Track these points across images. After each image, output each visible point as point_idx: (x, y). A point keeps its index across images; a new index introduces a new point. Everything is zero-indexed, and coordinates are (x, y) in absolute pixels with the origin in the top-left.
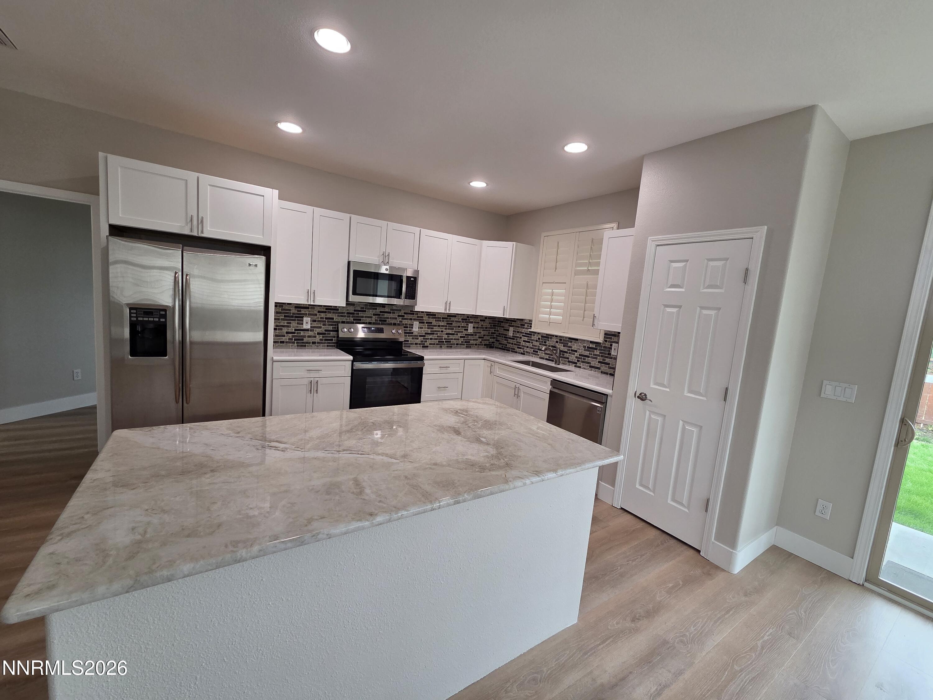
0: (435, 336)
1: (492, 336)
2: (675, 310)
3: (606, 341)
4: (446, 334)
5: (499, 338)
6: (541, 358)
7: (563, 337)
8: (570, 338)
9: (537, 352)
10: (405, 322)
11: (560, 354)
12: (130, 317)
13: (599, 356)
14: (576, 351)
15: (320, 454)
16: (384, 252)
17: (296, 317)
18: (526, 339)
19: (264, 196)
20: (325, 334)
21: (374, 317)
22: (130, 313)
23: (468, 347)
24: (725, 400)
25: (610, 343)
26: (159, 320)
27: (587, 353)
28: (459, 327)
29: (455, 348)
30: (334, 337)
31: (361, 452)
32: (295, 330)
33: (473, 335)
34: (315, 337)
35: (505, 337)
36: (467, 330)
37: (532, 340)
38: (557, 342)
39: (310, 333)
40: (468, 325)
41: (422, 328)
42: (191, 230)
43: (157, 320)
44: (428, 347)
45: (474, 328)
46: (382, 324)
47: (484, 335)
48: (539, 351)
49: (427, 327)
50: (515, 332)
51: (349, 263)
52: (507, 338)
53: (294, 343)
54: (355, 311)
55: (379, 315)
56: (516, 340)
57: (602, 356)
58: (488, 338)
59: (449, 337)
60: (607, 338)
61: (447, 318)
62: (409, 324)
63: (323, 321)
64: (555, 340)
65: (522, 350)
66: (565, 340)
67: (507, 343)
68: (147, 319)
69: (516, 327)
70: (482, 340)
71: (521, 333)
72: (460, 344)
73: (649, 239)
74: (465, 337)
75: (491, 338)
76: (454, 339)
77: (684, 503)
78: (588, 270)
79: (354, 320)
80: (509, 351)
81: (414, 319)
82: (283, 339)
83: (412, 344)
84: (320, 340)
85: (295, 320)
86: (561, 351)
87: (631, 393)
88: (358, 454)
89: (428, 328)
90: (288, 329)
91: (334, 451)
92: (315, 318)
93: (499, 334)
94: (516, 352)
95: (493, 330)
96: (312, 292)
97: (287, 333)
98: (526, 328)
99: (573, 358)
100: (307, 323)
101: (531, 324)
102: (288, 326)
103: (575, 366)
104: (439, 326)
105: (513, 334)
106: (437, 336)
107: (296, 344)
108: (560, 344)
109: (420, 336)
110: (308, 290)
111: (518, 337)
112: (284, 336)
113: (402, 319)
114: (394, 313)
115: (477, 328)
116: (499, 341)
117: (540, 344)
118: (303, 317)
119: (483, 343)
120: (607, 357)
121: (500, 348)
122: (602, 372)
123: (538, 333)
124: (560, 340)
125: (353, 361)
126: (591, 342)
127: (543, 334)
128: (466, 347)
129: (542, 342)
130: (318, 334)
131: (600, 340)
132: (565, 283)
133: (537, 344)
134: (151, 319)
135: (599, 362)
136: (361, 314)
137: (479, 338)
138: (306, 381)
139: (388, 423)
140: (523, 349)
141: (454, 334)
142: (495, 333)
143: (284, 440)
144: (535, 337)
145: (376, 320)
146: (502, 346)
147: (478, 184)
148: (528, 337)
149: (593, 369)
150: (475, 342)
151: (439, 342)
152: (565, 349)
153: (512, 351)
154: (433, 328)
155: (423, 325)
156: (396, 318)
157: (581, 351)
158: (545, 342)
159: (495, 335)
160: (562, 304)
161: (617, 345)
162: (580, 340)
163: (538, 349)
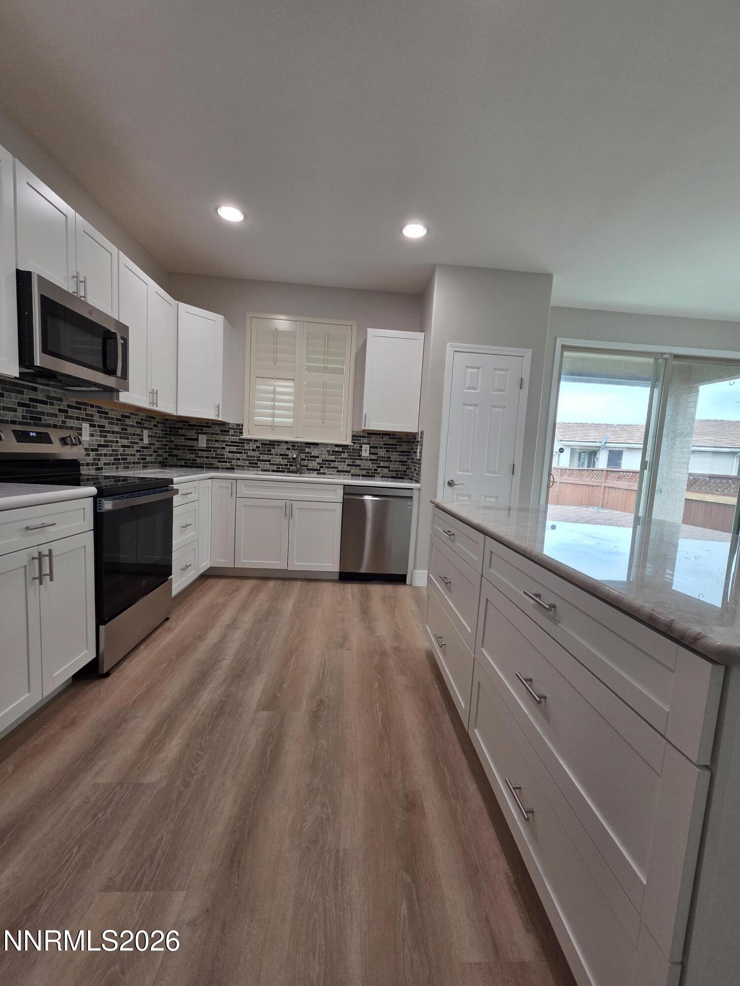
0: (110, 450)
1: (164, 449)
2: (472, 408)
3: (354, 443)
4: (122, 446)
8: (306, 443)
13: (347, 459)
14: (318, 457)
16: (77, 272)
18: (234, 449)
21: (20, 409)
23: (144, 466)
24: (513, 473)
27: (332, 458)
28: (134, 434)
33: (147, 448)
36: (142, 440)
37: (245, 450)
38: (288, 449)
40: (142, 432)
41: (93, 435)
44: (101, 468)
45: (149, 436)
49: (99, 433)
51: (19, 273)
55: (29, 406)
57: (351, 459)
59: (125, 451)
60: (355, 440)
64: (284, 446)
65: (228, 464)
70: (157, 456)
71: (224, 441)
72: (137, 463)
73: (446, 345)
74: (140, 451)
75: (164, 452)
76: (131, 455)
78: (325, 367)
81: (83, 419)
83: (82, 464)
87: (440, 482)
89: (101, 436)
98: (232, 435)
99: (314, 464)
101: (242, 429)
103: (318, 474)
104: (113, 433)
109: (92, 450)
111: (218, 448)
113: (65, 417)
117: (260, 454)
119: (158, 459)
120: (357, 459)
121: (181, 466)
123: (256, 441)
124: (293, 446)
125: (96, 497)
126: (337, 446)
127: (263, 440)
129: (264, 450)
131: (348, 442)
132: (293, 380)
133: (257, 454)
137: (155, 452)
140: (231, 462)
141: (130, 447)
142: (167, 445)
144: (251, 446)
145: (23, 417)
148: (239, 446)
149: (342, 473)
150: (150, 459)
152: (301, 456)
154: (106, 437)
155: (94, 431)
156: (56, 416)
157: (323, 456)
158: (268, 451)
159: (167, 447)
160: (291, 405)
161: (368, 446)
162: (321, 444)
163: (258, 460)
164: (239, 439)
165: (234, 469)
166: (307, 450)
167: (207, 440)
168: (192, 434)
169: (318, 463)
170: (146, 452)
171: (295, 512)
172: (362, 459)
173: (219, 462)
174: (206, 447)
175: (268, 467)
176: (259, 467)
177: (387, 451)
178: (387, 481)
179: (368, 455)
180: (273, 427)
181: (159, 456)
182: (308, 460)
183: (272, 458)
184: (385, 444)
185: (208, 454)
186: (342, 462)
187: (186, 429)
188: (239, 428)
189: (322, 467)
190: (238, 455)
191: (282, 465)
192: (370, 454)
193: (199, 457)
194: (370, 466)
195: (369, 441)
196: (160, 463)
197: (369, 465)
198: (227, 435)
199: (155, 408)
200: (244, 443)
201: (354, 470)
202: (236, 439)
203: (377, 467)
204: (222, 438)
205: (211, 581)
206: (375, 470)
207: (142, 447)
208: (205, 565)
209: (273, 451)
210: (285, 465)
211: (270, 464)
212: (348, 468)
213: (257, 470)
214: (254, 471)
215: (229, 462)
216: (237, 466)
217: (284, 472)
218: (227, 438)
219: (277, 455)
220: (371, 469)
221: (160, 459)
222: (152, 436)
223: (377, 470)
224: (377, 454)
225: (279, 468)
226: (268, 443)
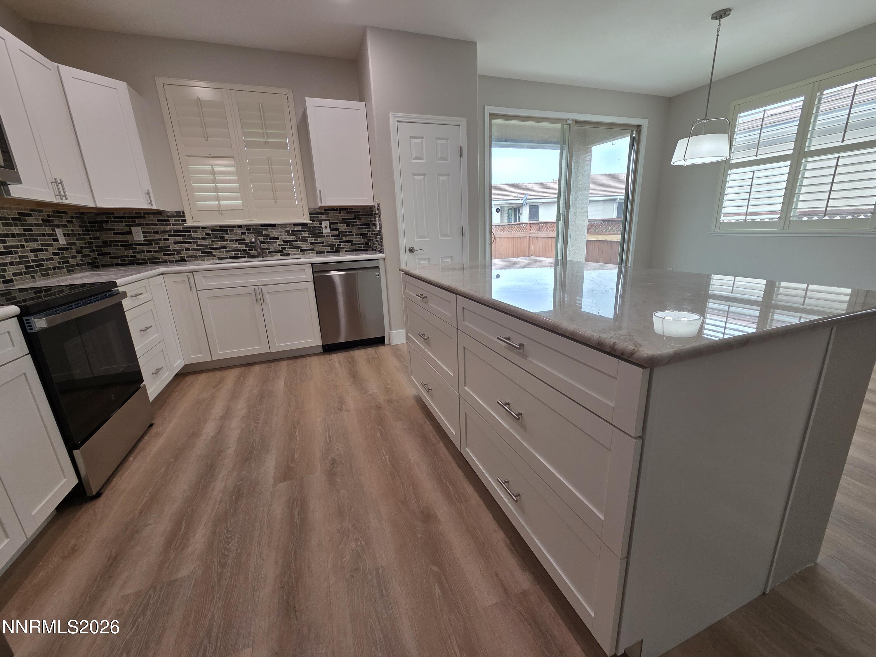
1: (90, 247)
2: (421, 178)
3: (313, 221)
4: (31, 251)
5: (106, 250)
13: (309, 237)
18: (180, 239)
24: (463, 235)
25: (319, 221)
27: (293, 237)
28: (44, 235)
35: (122, 245)
37: (193, 239)
38: (243, 233)
40: (54, 230)
45: (64, 235)
50: (150, 232)
52: (131, 245)
56: (157, 244)
57: (312, 237)
58: (86, 251)
59: (37, 256)
61: (19, 220)
64: (238, 231)
65: (176, 256)
69: (147, 225)
70: (82, 256)
71: (165, 232)
72: (58, 268)
74: (58, 254)
75: (91, 251)
76: (47, 260)
78: (268, 142)
80: (146, 263)
87: (402, 249)
93: (104, 242)
94: (166, 262)
95: (88, 238)
98: (173, 224)
99: (275, 247)
101: (184, 217)
103: (281, 255)
105: (144, 236)
108: (250, 235)
111: (160, 240)
116: (108, 254)
119: (85, 261)
121: (118, 265)
123: (204, 228)
125: (21, 317)
126: (295, 225)
127: (213, 226)
128: (68, 271)
131: (307, 220)
132: (233, 158)
133: (208, 242)
137: (78, 252)
141: (42, 250)
142: (92, 243)
144: (200, 234)
146: (123, 261)
148: (185, 235)
150: (75, 261)
151: (26, 267)
153: (150, 263)
154: (5, 242)
157: (283, 237)
158: (221, 237)
159: (93, 245)
160: (236, 185)
161: (328, 222)
162: (279, 225)
163: (211, 248)
164: (184, 228)
165: (185, 261)
166: (265, 232)
167: (143, 233)
168: (121, 227)
169: (279, 245)
170: (66, 253)
171: (267, 297)
172: (324, 236)
173: (165, 255)
174: (144, 240)
175: (225, 254)
176: (214, 256)
177: (347, 226)
178: (353, 255)
179: (329, 231)
180: (220, 211)
181: (86, 256)
182: (268, 242)
183: (227, 244)
184: (343, 219)
185: (149, 248)
186: (304, 241)
187: (112, 222)
188: (181, 216)
189: (285, 248)
190: (187, 246)
191: (240, 250)
192: (331, 230)
193: (138, 252)
194: (333, 242)
195: (328, 217)
196: (89, 264)
197: (331, 241)
198: (167, 225)
199: (64, 201)
200: (190, 232)
201: (318, 248)
202: (180, 228)
203: (340, 242)
204: (162, 228)
205: (190, 379)
206: (338, 245)
207: (59, 249)
208: (178, 365)
209: (226, 237)
210: (244, 250)
211: (226, 251)
212: (312, 247)
213: (213, 259)
214: (210, 260)
215: (178, 254)
216: (187, 257)
217: (244, 257)
218: (168, 228)
219: (233, 240)
220: (335, 245)
221: (87, 260)
222: (68, 235)
223: (340, 245)
224: (338, 229)
225: (238, 254)
226: (219, 229)
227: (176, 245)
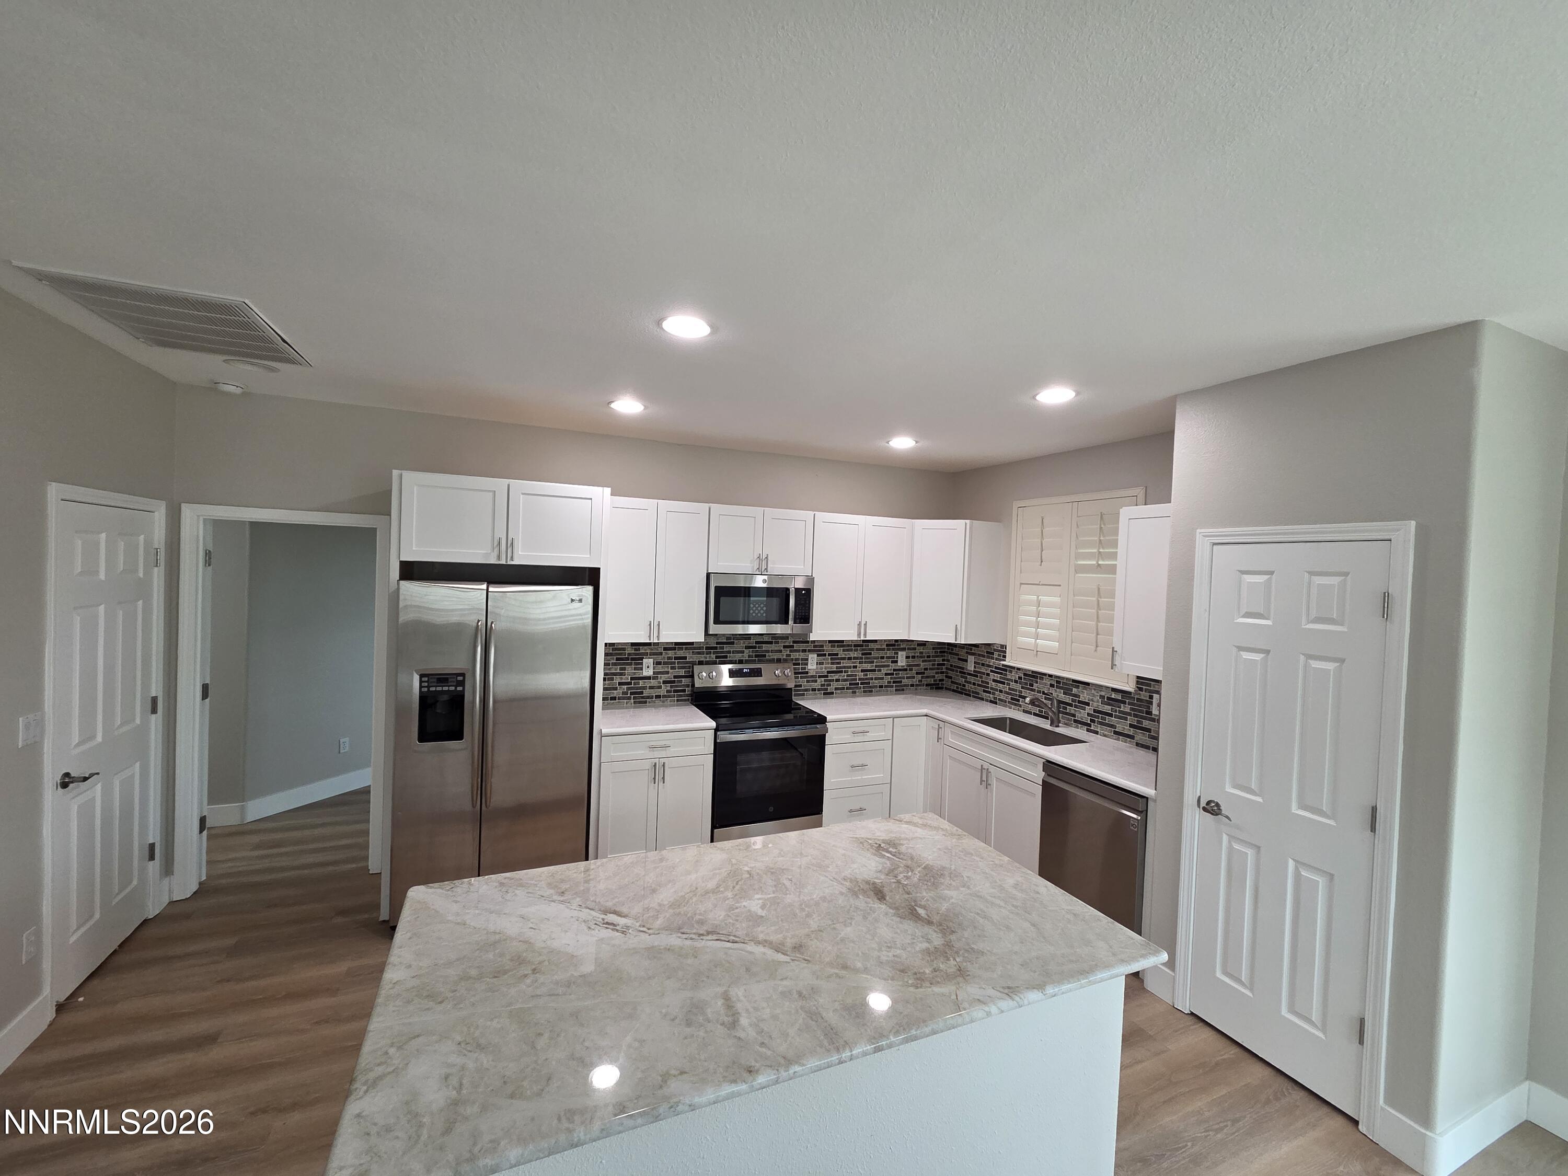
0: (844, 676)
1: (938, 669)
2: (1257, 657)
3: (1141, 689)
4: (862, 671)
5: (951, 673)
6: (1024, 711)
7: (1063, 678)
8: (1074, 681)
9: (1018, 701)
10: (794, 655)
11: (1059, 707)
12: (421, 687)
13: (1130, 714)
14: (1088, 704)
15: (675, 940)
16: (760, 554)
17: (632, 659)
18: (997, 677)
19: (591, 499)
20: (674, 682)
21: (746, 651)
22: (421, 682)
23: (899, 690)
24: (1373, 829)
25: (1149, 693)
26: (456, 688)
27: (1107, 709)
28: (882, 658)
29: (879, 694)
30: (688, 686)
31: (734, 938)
32: (632, 679)
33: (906, 670)
34: (660, 687)
35: (960, 672)
36: (896, 662)
37: (1008, 680)
38: (1052, 686)
39: (653, 683)
40: (897, 653)
41: (822, 663)
42: (499, 558)
43: (452, 688)
44: (832, 693)
45: (907, 657)
46: (760, 662)
47: (926, 669)
48: (1021, 699)
49: (830, 661)
50: (978, 664)
51: (708, 575)
52: (964, 673)
53: (629, 698)
54: (717, 643)
55: (755, 647)
56: (981, 677)
57: (1135, 716)
58: (932, 673)
59: (867, 675)
60: (1142, 684)
61: (861, 646)
62: (802, 659)
63: (671, 663)
64: (1048, 682)
65: (991, 696)
66: (1066, 684)
67: (965, 682)
68: (439, 689)
69: (979, 655)
70: (922, 677)
71: (989, 666)
72: (886, 686)
73: (1197, 533)
74: (892, 674)
75: (937, 673)
76: (876, 679)
77: (1313, 1019)
78: (1099, 565)
79: (717, 657)
80: (970, 695)
81: (809, 651)
82: (615, 693)
83: (806, 690)
84: (668, 691)
85: (631, 664)
86: (1060, 702)
87: (1190, 798)
88: (728, 941)
89: (832, 663)
90: (621, 679)
91: (694, 934)
92: (659, 659)
93: (951, 666)
94: (982, 699)
95: (939, 660)
96: (656, 624)
97: (620, 684)
98: (997, 659)
99: (1082, 715)
100: (648, 668)
101: (1005, 652)
102: (621, 674)
103: (1088, 730)
104: (850, 659)
105: (975, 667)
106: (847, 676)
107: (632, 701)
108: (1058, 690)
109: (820, 677)
110: (650, 622)
111: (984, 673)
112: (616, 689)
113: (791, 651)
114: (777, 643)
115: (913, 657)
116: (951, 678)
117: (1022, 688)
118: (642, 659)
119: (925, 681)
120: (1145, 718)
121: (954, 691)
122: (1137, 744)
123: (1019, 669)
124: (1058, 682)
125: (716, 730)
126: (1114, 690)
127: (1026, 670)
128: (896, 690)
129: (1026, 684)
130: (664, 682)
131: (1130, 687)
132: (1060, 586)
133: (1018, 687)
134: (446, 688)
135: (1131, 726)
136: (727, 648)
137: (917, 673)
138: (647, 765)
139: (772, 873)
140: (994, 694)
141: (874, 671)
142: (944, 665)
143: (624, 910)
144: (1014, 676)
145: (749, 656)
146: (957, 688)
147: (902, 443)
148: (1001, 674)
149: (1121, 737)
150: (910, 682)
151: (850, 684)
152: (1068, 699)
153: (974, 697)
154: (839, 663)
155: (824, 660)
156: (781, 651)
158: (1031, 685)
159: (944, 667)
160: (1057, 622)
162: (1093, 684)
163: (1020, 696)
164: (1003, 665)
165: (996, 703)
166: (1075, 691)
167: (975, 663)
168: (963, 653)
169: (1088, 714)
170: (903, 674)
171: (994, 783)
172: (1153, 720)
173: (984, 691)
174: (974, 671)
175: (1029, 707)
176: (1020, 706)
180: (1036, 652)
181: (927, 677)
182: (1076, 706)
183: (1034, 695)
185: (975, 680)
186: (1121, 718)
188: (1002, 650)
189: (1094, 722)
190: (1001, 687)
191: (1046, 708)
193: (969, 682)
198: (992, 659)
200: (1007, 671)
201: (1141, 737)
202: (1001, 664)
204: (988, 661)
207: (895, 670)
209: (1036, 686)
214: (1016, 710)
216: (999, 699)
218: (992, 662)
219: (1038, 692)
221: (929, 681)
226: (1030, 673)
227: (993, 683)
